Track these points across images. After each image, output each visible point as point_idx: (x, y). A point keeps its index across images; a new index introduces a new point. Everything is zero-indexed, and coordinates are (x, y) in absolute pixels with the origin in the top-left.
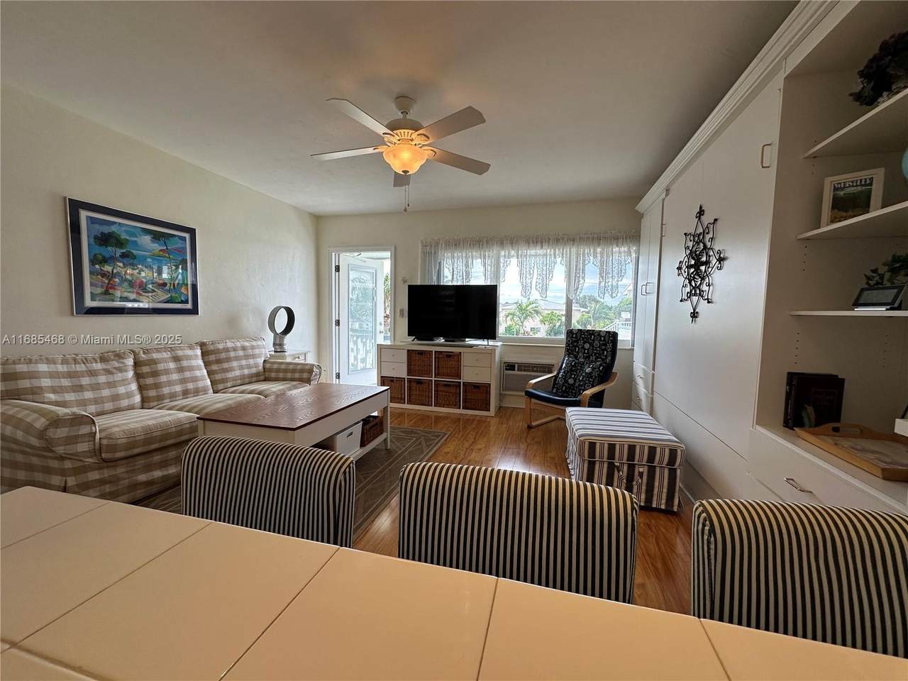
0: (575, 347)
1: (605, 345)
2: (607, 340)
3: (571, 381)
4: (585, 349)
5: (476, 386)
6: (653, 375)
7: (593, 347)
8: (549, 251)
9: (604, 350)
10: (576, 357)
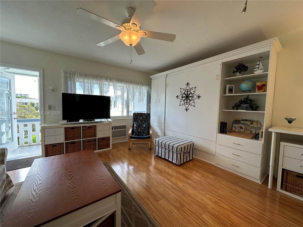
0: (137, 119)
1: (147, 117)
2: (147, 116)
3: (139, 130)
4: (140, 119)
5: (103, 139)
6: (165, 125)
7: (143, 118)
8: (124, 85)
9: (147, 119)
10: (137, 122)
